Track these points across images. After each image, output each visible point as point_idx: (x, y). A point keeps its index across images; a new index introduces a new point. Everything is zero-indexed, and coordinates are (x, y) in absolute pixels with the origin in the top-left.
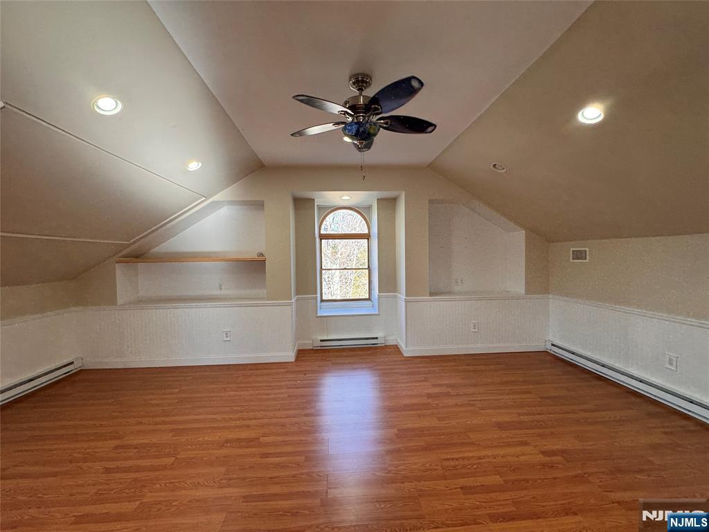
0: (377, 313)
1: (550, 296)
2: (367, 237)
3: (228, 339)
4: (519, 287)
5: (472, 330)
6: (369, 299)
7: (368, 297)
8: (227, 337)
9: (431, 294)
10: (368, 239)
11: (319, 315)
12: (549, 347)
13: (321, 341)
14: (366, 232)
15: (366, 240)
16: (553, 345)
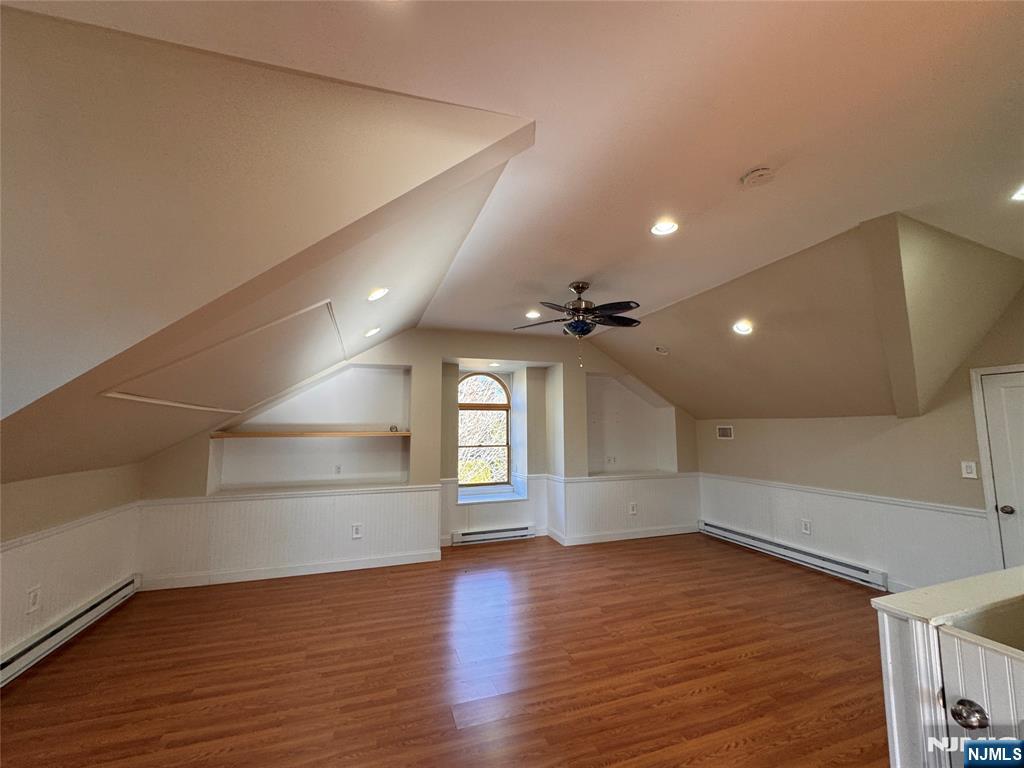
0: (525, 498)
1: (701, 473)
2: (506, 408)
3: (359, 536)
4: (672, 466)
5: (631, 512)
6: (508, 483)
7: (506, 480)
8: (357, 533)
9: (590, 475)
10: (507, 411)
11: (459, 502)
12: (702, 526)
13: (463, 535)
14: (506, 402)
15: (505, 412)
16: (706, 524)
